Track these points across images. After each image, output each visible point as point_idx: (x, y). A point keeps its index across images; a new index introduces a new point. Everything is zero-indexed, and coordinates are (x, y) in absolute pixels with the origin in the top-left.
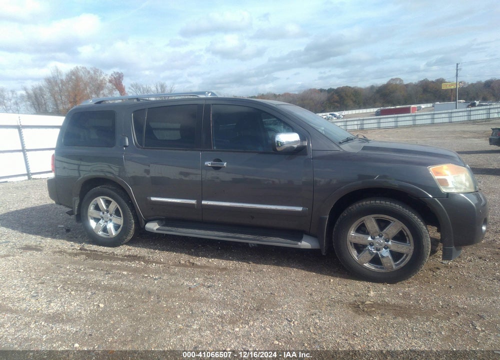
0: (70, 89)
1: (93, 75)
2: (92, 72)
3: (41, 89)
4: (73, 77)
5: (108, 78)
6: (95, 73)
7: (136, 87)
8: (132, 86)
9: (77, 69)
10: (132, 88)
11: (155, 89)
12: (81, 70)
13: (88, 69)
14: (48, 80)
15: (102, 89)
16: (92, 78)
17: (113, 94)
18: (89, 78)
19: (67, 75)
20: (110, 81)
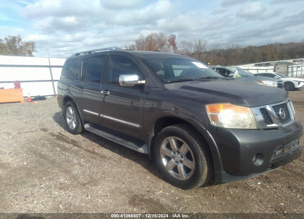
0: (147, 46)
1: (160, 37)
2: (160, 35)
3: (133, 46)
4: (149, 39)
5: (168, 38)
6: (161, 36)
7: (184, 43)
8: (181, 42)
9: (152, 34)
10: (181, 44)
11: (195, 44)
12: (154, 35)
13: (158, 34)
14: (137, 41)
15: (164, 46)
16: (159, 39)
17: (170, 48)
18: (158, 39)
19: (146, 38)
20: (169, 41)
